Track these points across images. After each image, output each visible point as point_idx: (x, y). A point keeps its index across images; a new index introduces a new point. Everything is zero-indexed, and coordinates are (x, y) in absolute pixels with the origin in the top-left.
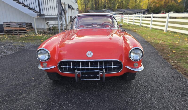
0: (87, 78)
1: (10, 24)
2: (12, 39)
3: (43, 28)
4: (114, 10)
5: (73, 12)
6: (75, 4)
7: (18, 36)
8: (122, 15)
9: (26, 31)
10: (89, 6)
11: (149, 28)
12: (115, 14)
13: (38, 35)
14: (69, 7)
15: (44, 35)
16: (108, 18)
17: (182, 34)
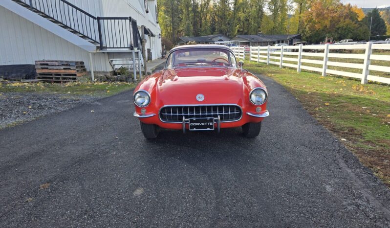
0: (197, 127)
1: (47, 64)
2: (53, 89)
3: (103, 70)
4: (231, 36)
5: (153, 42)
6: (156, 26)
7: (61, 85)
8: (248, 47)
9: (75, 75)
10: (181, 28)
11: (295, 69)
12: (233, 45)
13: (96, 83)
14: (146, 31)
15: (106, 82)
16: (221, 52)
17: (350, 79)
